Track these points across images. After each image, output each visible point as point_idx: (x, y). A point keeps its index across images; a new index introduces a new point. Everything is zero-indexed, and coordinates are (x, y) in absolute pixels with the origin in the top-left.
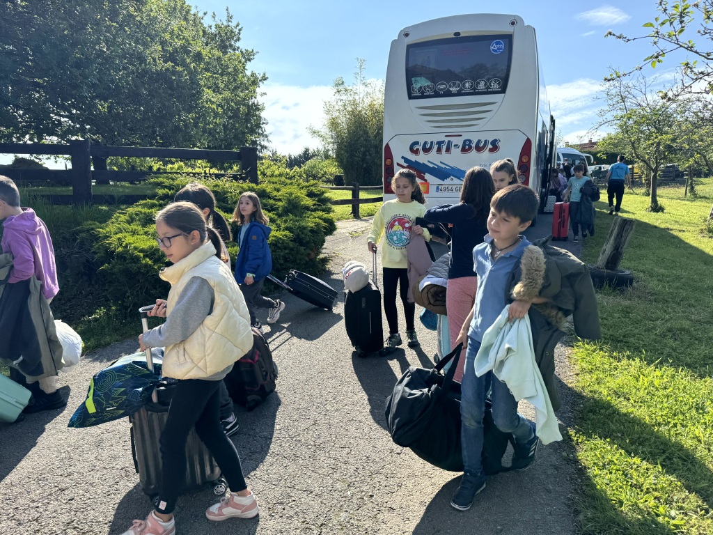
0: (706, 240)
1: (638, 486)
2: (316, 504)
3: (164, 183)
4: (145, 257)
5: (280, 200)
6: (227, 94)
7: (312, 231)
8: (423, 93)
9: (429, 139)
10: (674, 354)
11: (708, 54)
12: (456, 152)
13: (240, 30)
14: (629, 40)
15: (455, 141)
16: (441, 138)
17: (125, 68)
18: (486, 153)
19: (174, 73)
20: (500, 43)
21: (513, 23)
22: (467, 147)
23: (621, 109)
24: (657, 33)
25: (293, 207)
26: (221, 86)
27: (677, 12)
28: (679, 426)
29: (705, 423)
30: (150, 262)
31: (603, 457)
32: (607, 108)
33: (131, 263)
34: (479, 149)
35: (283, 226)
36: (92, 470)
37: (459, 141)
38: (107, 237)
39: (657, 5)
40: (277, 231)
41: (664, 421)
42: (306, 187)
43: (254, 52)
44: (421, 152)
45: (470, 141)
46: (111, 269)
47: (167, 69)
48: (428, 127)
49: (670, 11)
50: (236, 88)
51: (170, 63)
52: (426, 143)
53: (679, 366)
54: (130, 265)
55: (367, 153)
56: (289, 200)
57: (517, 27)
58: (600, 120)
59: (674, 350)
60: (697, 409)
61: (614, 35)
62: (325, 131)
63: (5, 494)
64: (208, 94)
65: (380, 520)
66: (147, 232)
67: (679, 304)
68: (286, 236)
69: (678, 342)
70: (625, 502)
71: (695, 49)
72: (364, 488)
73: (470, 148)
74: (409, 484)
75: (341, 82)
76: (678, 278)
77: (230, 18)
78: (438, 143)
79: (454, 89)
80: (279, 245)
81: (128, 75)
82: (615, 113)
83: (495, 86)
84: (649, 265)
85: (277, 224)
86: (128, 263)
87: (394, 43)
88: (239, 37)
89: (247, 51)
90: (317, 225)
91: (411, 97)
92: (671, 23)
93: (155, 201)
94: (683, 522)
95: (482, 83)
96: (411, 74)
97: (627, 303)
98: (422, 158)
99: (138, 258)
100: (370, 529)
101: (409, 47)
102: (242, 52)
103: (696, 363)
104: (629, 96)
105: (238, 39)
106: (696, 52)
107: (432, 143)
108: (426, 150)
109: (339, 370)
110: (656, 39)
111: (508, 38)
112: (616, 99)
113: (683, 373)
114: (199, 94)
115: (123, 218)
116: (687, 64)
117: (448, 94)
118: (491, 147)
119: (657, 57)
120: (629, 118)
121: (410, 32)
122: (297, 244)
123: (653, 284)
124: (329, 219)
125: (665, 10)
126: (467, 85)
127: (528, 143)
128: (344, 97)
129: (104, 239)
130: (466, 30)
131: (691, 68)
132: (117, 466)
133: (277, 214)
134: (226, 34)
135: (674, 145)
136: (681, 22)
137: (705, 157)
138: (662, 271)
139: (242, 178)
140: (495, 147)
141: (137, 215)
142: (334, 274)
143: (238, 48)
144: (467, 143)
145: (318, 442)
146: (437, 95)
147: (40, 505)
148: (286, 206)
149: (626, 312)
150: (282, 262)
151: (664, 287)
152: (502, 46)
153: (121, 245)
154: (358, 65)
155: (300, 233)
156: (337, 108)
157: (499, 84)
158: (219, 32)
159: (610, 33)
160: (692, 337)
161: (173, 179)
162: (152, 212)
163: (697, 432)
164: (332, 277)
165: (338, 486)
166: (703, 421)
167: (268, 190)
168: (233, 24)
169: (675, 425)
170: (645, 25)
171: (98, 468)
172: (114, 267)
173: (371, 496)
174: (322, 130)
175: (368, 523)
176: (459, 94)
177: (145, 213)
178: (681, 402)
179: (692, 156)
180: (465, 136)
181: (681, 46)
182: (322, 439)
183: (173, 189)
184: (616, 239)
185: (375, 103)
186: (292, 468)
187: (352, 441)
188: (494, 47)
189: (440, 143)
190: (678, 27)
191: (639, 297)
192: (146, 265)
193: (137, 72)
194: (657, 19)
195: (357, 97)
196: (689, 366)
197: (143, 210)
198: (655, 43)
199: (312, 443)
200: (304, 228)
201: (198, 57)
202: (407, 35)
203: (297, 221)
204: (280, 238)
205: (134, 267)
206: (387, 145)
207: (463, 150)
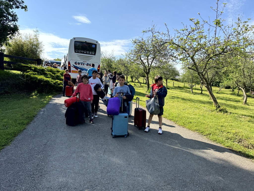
8: (78, 52)
9: (79, 62)
15: (85, 63)
16: (82, 62)
20: (94, 45)
21: (97, 42)
34: (90, 65)
37: (86, 63)
44: (77, 64)
48: (79, 59)
87: (71, 40)
91: (75, 52)
95: (91, 52)
101: (75, 42)
107: (80, 63)
108: (79, 64)
111: (96, 45)
126: (88, 52)
130: (88, 41)
146: (81, 53)
157: (94, 53)
176: (86, 54)
189: (82, 63)
202: (75, 39)
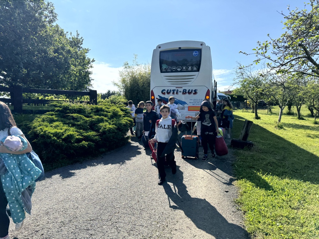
0: (278, 130)
1: (265, 216)
2: (146, 230)
3: (57, 105)
4: (53, 136)
5: (110, 112)
6: (80, 67)
7: (124, 125)
8: (167, 70)
9: (169, 88)
10: (271, 171)
11: (275, 61)
12: (180, 94)
13: (82, 40)
14: (247, 55)
15: (180, 90)
16: (174, 88)
17: (37, 56)
18: (192, 94)
19: (58, 58)
20: (197, 52)
21: (202, 45)
22: (184, 92)
23: (241, 78)
24: (257, 52)
25: (115, 115)
26: (77, 64)
27: (264, 46)
28: (276, 196)
29: (285, 195)
30: (56, 139)
31: (251, 208)
32: (236, 78)
33: (47, 139)
34: (189, 93)
35: (112, 123)
36: (48, 223)
37: (181, 90)
38: (35, 128)
39: (257, 43)
40: (109, 125)
41: (271, 194)
42: (119, 107)
43: (89, 49)
44: (166, 94)
45: (186, 90)
46: (38, 142)
47: (55, 56)
48: (168, 84)
49: (262, 45)
50: (84, 65)
51: (56, 54)
52: (168, 90)
53: (274, 176)
54: (47, 140)
55: (139, 93)
56: (113, 112)
57: (203, 46)
58: (234, 82)
59: (271, 170)
60: (282, 190)
61: (242, 52)
62: (120, 84)
63: (11, 234)
64: (72, 67)
65: (173, 234)
66: (52, 126)
67: (271, 154)
68: (114, 127)
69: (272, 167)
70: (261, 222)
71: (271, 59)
72: (163, 223)
73: (186, 93)
74: (181, 221)
75: (127, 64)
76: (269, 144)
77: (78, 35)
78: (173, 90)
79: (179, 70)
80: (111, 131)
81: (38, 59)
82: (239, 79)
83: (195, 69)
84: (258, 140)
85: (108, 122)
86: (46, 139)
87: (154, 50)
88: (82, 43)
89: (85, 49)
90: (126, 123)
91: (162, 72)
92: (262, 50)
93: (53, 113)
94: (281, 226)
95: (190, 67)
96: (161, 63)
97: (252, 153)
98: (166, 96)
99: (50, 137)
100: (169, 237)
101: (161, 52)
102: (83, 49)
103: (279, 174)
104: (244, 73)
105: (82, 44)
106: (271, 60)
107: (170, 90)
108: (168, 93)
109: (143, 181)
110: (257, 55)
111: (200, 50)
112: (239, 74)
113: (276, 178)
114: (69, 67)
115: (39, 120)
116: (268, 64)
117: (176, 71)
118: (194, 92)
119: (257, 61)
120: (245, 82)
121: (161, 46)
122: (118, 131)
123: (261, 147)
124: (131, 120)
125: (260, 45)
126: (184, 68)
127: (208, 91)
128: (128, 70)
129: (33, 129)
130: (183, 46)
131: (270, 65)
132: (58, 221)
133: (108, 118)
134: (77, 42)
135: (263, 93)
136: (266, 49)
137: (275, 97)
138: (263, 141)
139: (92, 103)
140: (195, 93)
141: (46, 118)
142: (132, 144)
143: (82, 47)
144: (185, 90)
145: (141, 208)
146: (172, 72)
147: (29, 237)
148: (112, 114)
149: (252, 157)
150: (112, 138)
151: (265, 147)
152: (198, 53)
153: (42, 131)
154: (134, 57)
155: (119, 126)
156: (125, 74)
157: (197, 68)
158: (74, 41)
159: (241, 52)
160: (276, 164)
161: (61, 103)
162: (53, 117)
163: (283, 197)
164: (132, 145)
165: (153, 223)
166: (284, 194)
167: (104, 108)
168: (79, 37)
169: (275, 196)
170: (253, 50)
171: (50, 222)
172: (39, 141)
173: (167, 226)
174: (119, 83)
175: (168, 235)
176: (181, 71)
177: (50, 118)
178: (276, 188)
179: (270, 97)
180: (184, 88)
181: (266, 57)
182: (143, 207)
183: (61, 107)
184: (246, 129)
185: (142, 73)
186: (133, 218)
187: (155, 207)
188: (194, 53)
189: (174, 90)
190: (265, 51)
191: (256, 151)
192: (54, 140)
193: (42, 57)
194: (257, 48)
195: (134, 70)
196: (277, 176)
197: (49, 116)
198: (257, 56)
199: (139, 209)
200: (121, 124)
201: (69, 52)
202: (160, 47)
203: (118, 121)
204: (111, 128)
205: (49, 141)
206: (152, 91)
207: (183, 93)
